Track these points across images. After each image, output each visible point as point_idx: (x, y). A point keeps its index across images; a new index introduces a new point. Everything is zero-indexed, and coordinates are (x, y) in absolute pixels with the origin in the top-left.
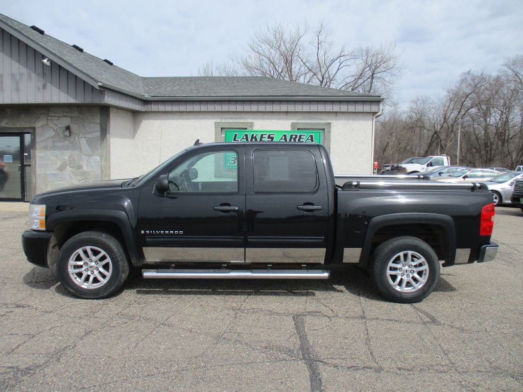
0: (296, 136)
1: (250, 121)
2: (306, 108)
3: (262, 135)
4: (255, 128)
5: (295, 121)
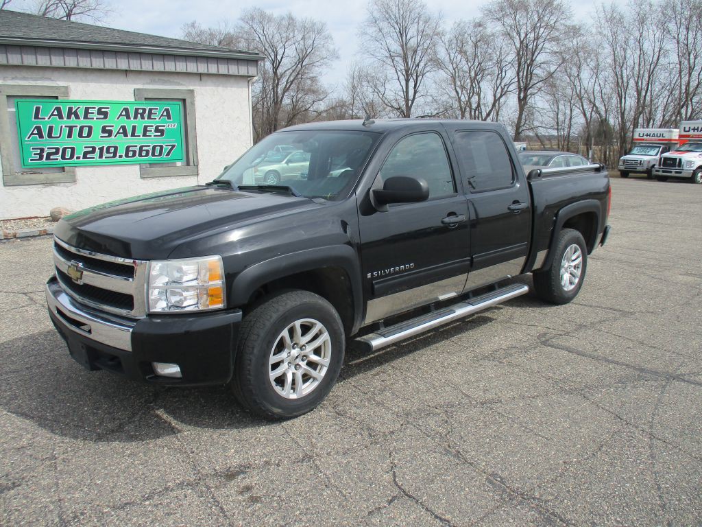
0: (144, 110)
1: (61, 83)
2: (158, 66)
3: (87, 110)
4: (73, 96)
5: (139, 86)
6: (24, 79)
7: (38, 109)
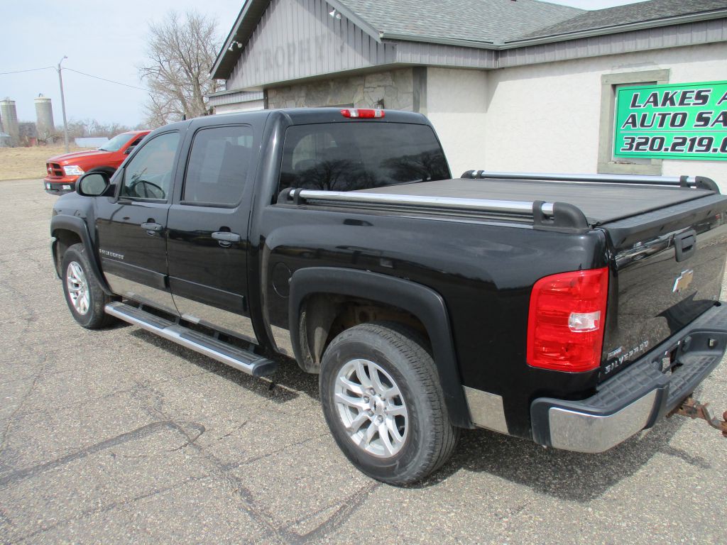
1: (663, 66)
3: (685, 93)
4: (673, 81)
6: (630, 66)
7: (636, 96)
